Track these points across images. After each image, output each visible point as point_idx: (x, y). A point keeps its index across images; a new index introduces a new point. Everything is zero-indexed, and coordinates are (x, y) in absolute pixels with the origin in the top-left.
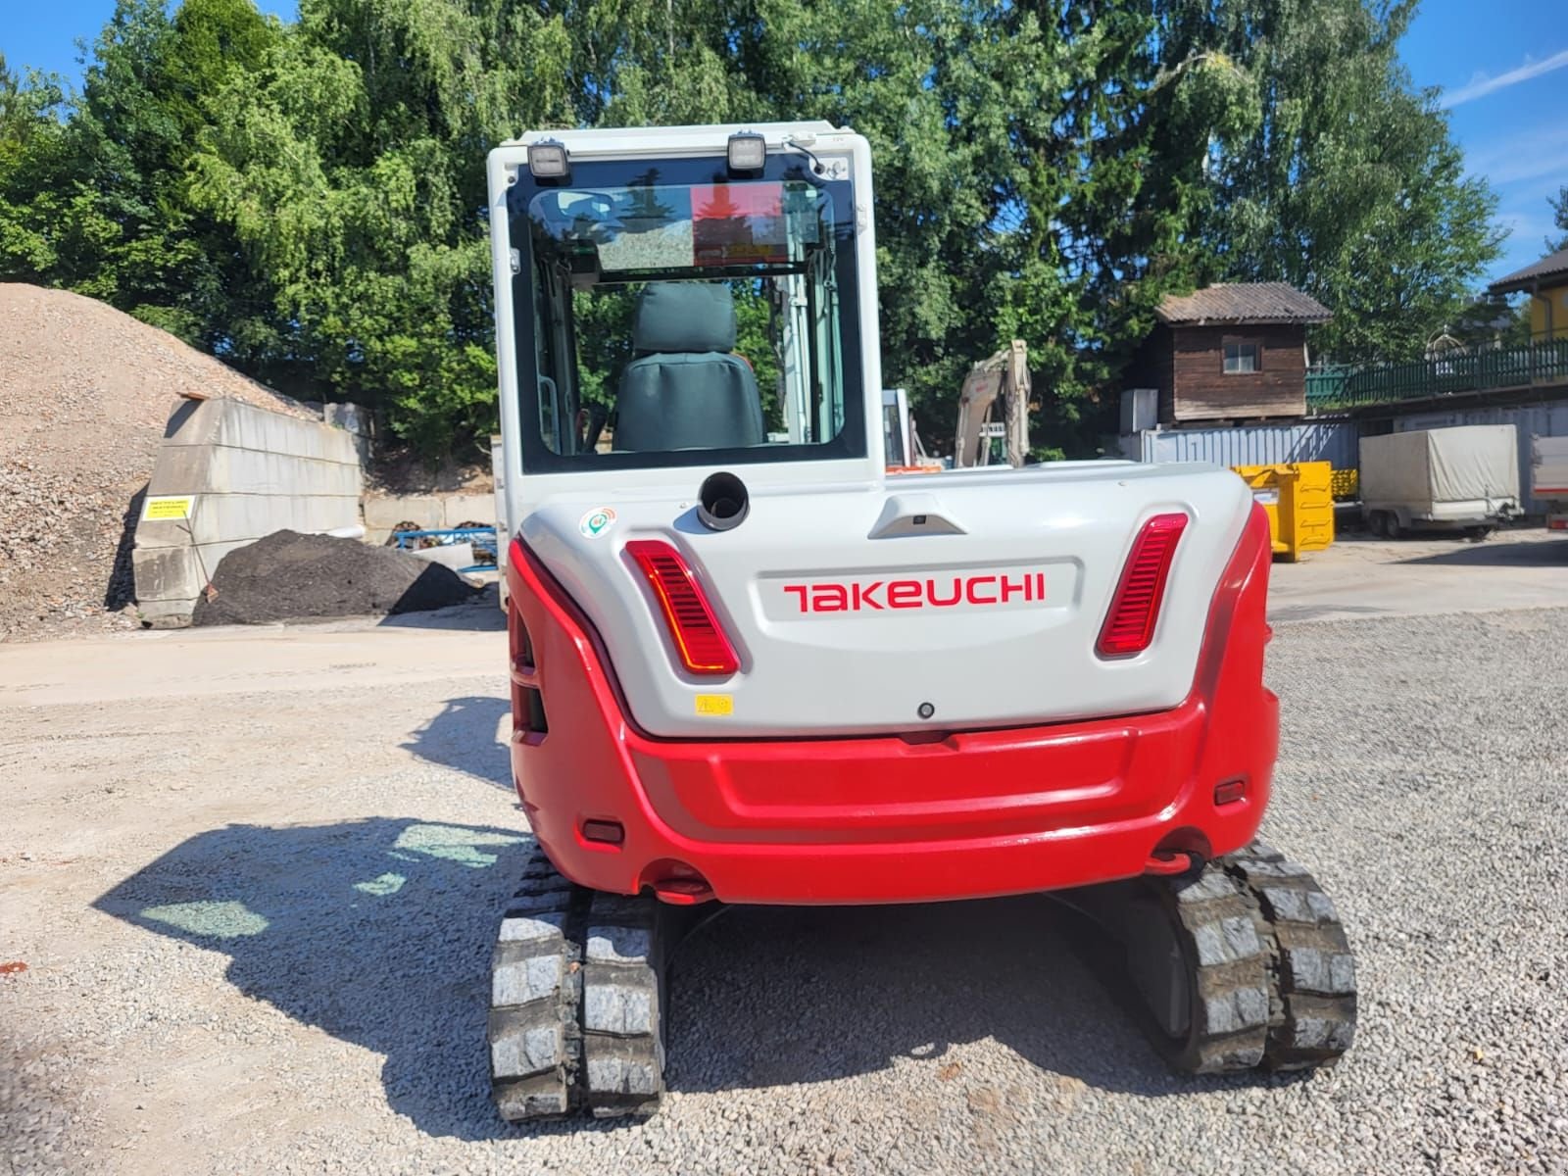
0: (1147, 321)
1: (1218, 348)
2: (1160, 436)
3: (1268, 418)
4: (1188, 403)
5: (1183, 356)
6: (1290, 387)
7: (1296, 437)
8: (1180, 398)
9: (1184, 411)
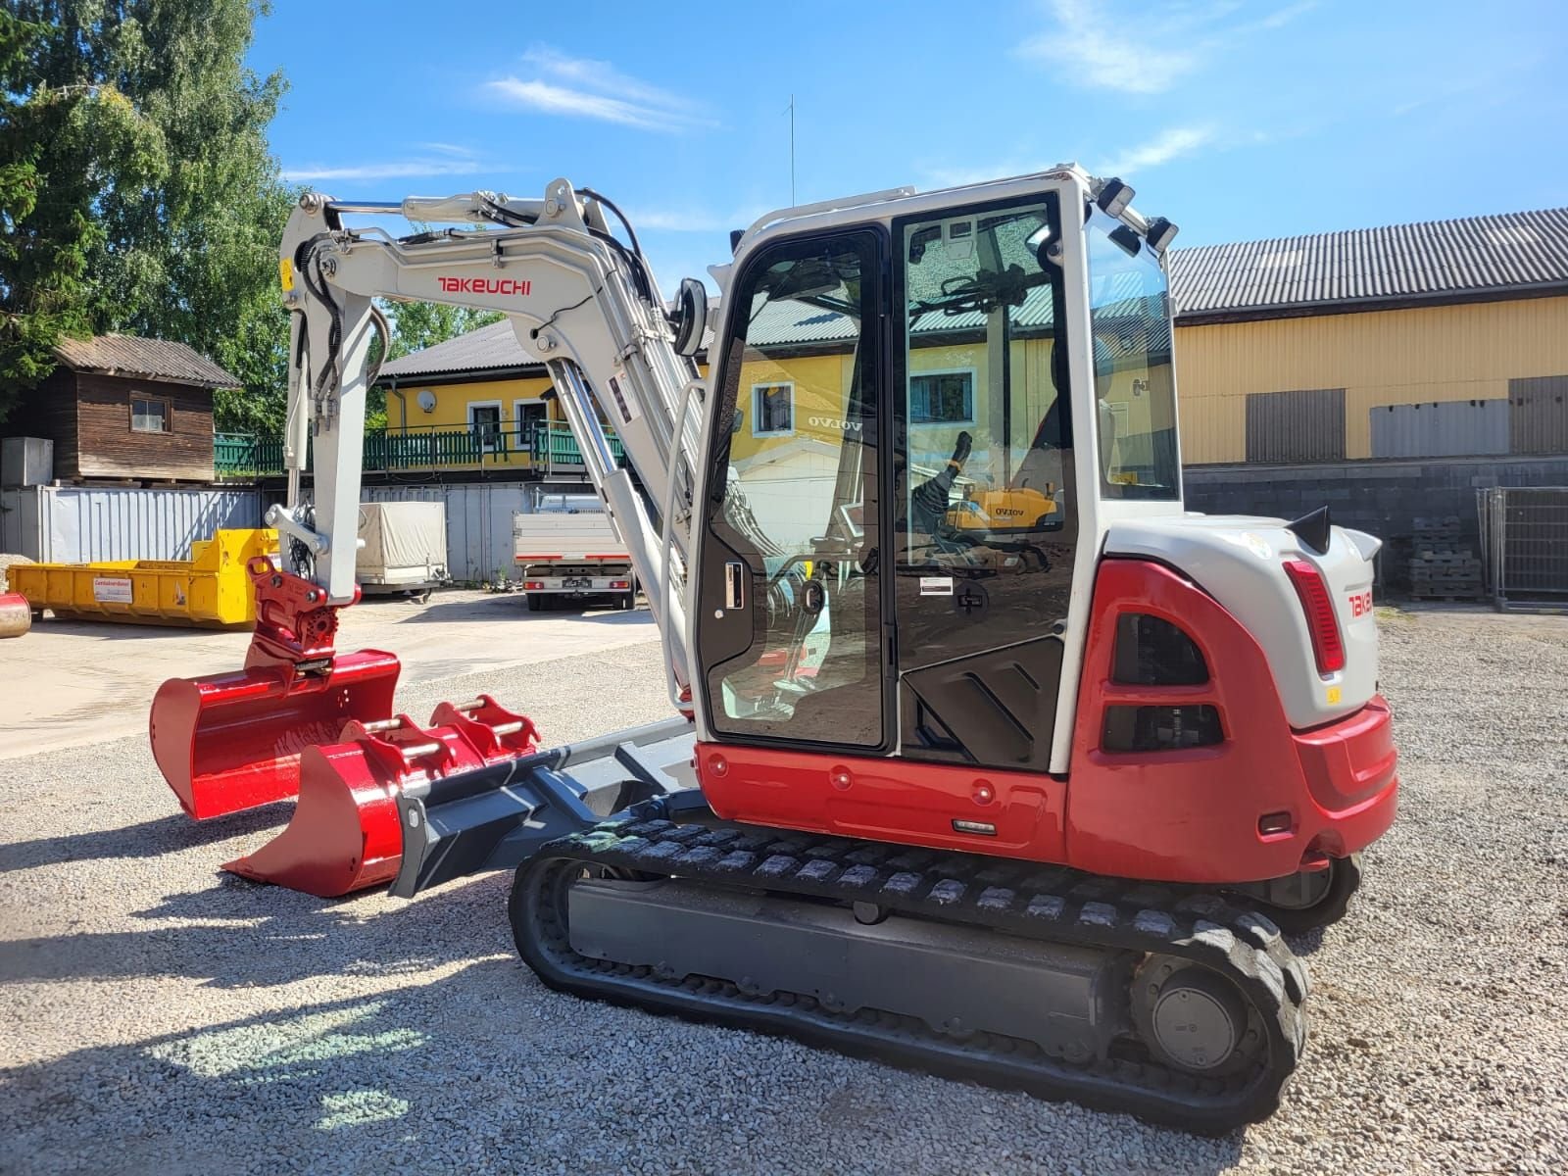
0: (44, 361)
1: (126, 402)
2: (59, 493)
3: (178, 481)
4: (94, 458)
5: (87, 406)
6: (199, 452)
7: (204, 503)
8: (85, 452)
9: (89, 466)
